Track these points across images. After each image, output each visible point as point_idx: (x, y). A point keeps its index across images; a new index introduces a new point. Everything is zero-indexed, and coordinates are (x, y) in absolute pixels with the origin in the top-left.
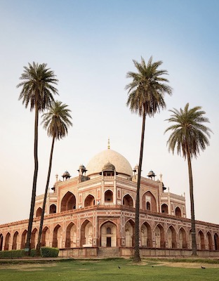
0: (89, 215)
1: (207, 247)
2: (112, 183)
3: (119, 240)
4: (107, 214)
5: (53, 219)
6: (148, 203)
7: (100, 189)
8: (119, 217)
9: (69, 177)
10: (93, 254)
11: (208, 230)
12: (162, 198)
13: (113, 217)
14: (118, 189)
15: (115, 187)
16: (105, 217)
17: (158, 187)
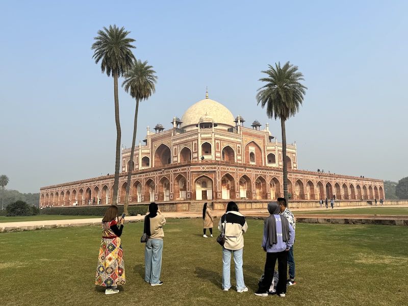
0: (182, 170)
1: (318, 197)
2: (210, 135)
3: (214, 194)
4: (201, 169)
5: (144, 174)
6: (252, 154)
7: (196, 142)
8: (215, 172)
9: (163, 129)
10: (184, 209)
11: (319, 180)
12: (268, 148)
13: (208, 172)
14: (217, 141)
15: (213, 140)
16: (200, 172)
17: (264, 137)
